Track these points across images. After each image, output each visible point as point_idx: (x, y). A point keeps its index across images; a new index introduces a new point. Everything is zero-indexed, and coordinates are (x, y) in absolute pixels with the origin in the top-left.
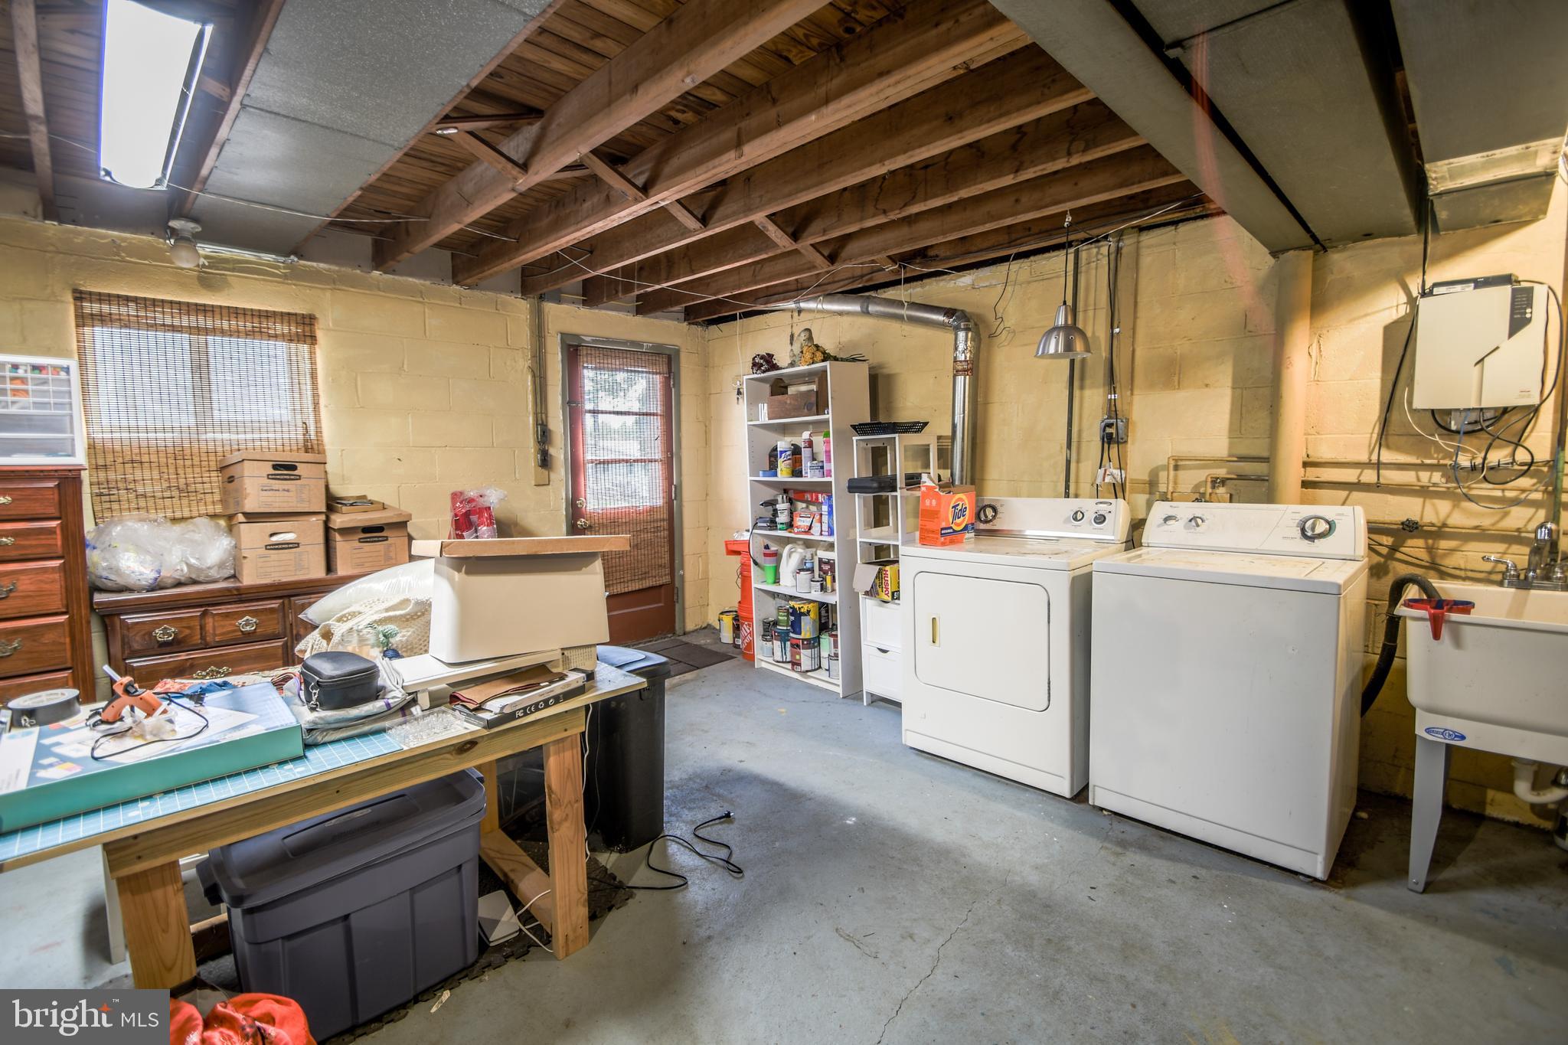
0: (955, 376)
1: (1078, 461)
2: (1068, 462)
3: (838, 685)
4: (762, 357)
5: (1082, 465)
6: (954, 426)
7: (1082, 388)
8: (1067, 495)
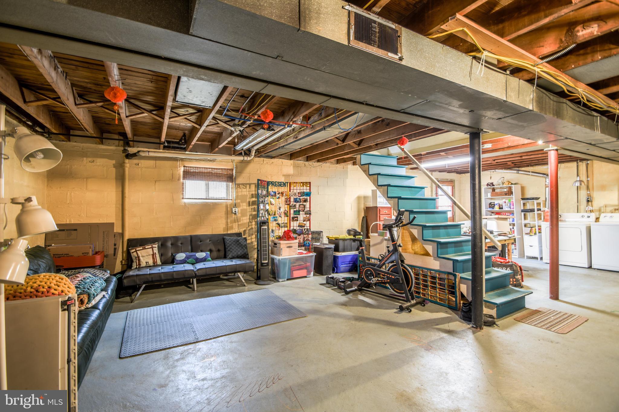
0: (546, 188)
1: (580, 206)
2: (578, 206)
3: (516, 255)
4: (490, 183)
5: (581, 206)
6: (546, 198)
7: (580, 190)
8: (578, 212)
